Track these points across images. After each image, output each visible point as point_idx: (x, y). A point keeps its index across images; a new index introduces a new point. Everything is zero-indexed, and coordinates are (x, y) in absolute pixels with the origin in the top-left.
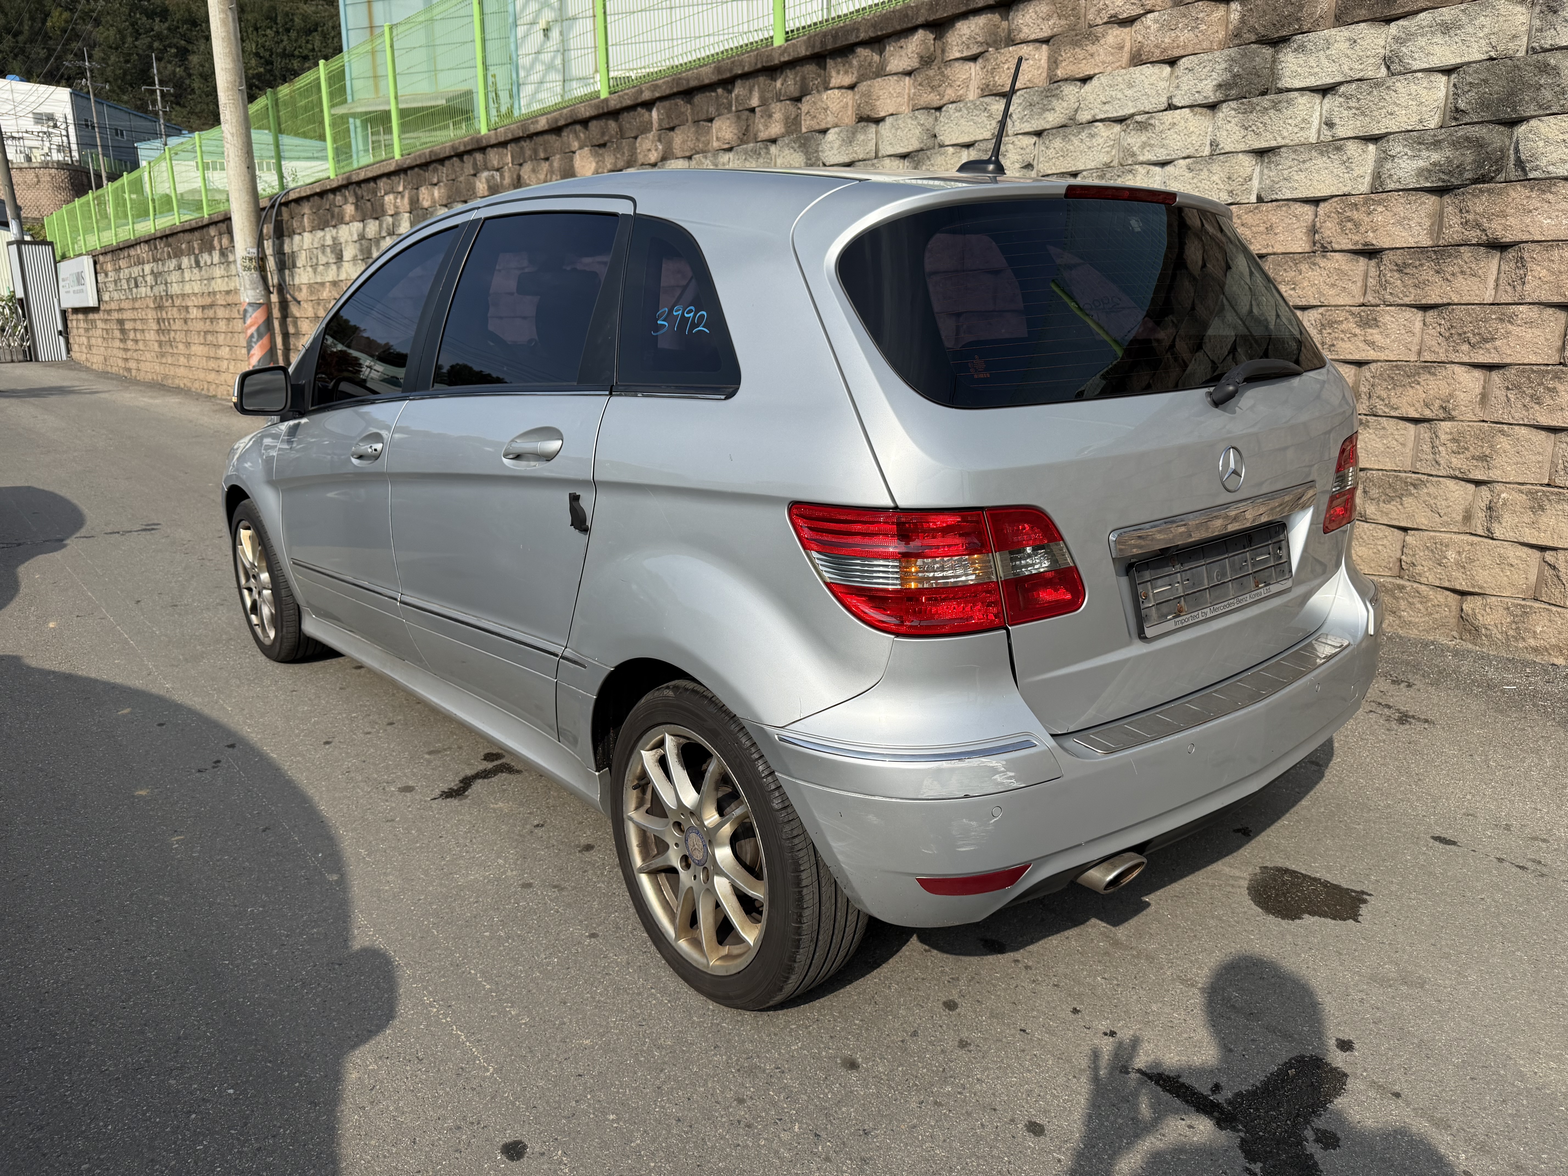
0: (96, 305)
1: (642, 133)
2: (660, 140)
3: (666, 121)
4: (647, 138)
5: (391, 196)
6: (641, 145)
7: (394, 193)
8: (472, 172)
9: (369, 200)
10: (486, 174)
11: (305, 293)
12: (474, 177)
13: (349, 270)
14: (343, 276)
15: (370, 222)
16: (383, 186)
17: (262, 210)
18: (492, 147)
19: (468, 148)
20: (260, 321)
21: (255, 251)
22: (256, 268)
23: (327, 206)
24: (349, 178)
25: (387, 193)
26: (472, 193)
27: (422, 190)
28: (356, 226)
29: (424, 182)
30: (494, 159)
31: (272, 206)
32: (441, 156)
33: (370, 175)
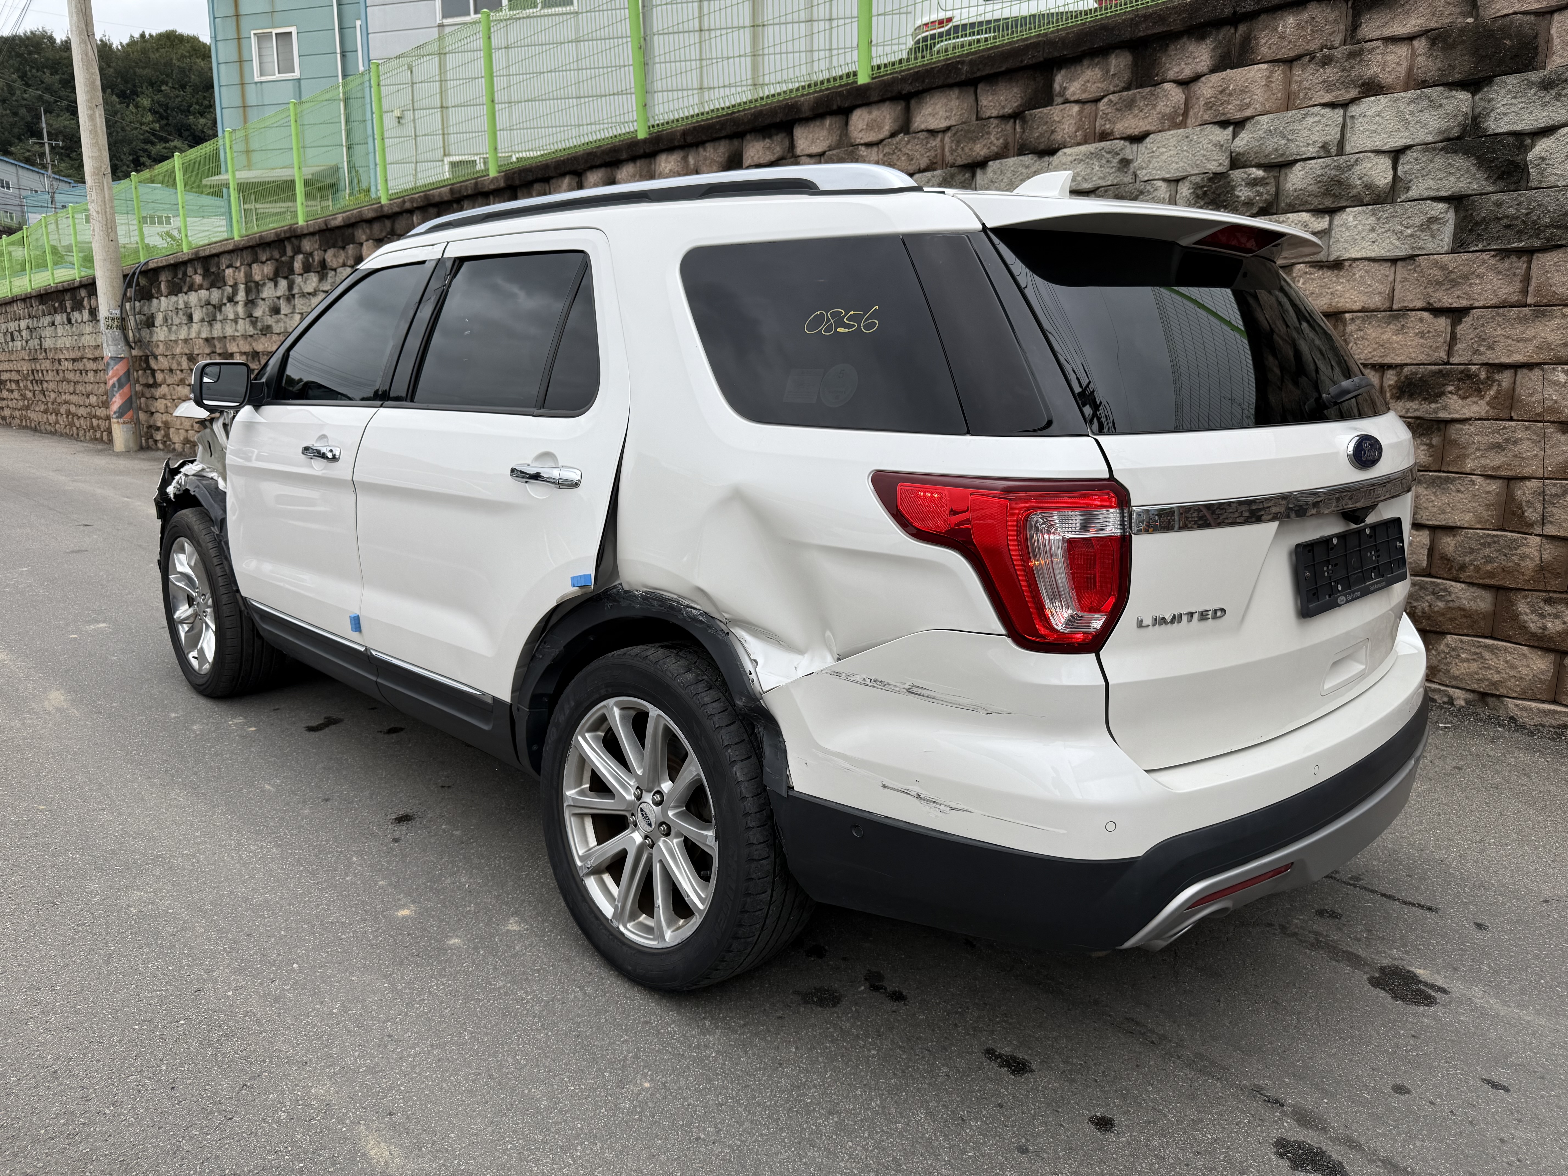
5: (231, 270)
7: (233, 267)
8: (291, 254)
9: (213, 273)
10: (300, 257)
11: (161, 349)
12: (292, 258)
13: (198, 330)
14: (193, 335)
15: (214, 290)
16: (224, 261)
17: (125, 276)
18: (304, 235)
19: (288, 235)
20: (121, 373)
21: (118, 312)
22: (118, 327)
23: (180, 276)
24: (197, 253)
25: (227, 267)
26: (292, 271)
27: (254, 266)
28: (203, 293)
29: (256, 260)
30: (307, 245)
31: (134, 273)
32: (268, 240)
33: (214, 251)
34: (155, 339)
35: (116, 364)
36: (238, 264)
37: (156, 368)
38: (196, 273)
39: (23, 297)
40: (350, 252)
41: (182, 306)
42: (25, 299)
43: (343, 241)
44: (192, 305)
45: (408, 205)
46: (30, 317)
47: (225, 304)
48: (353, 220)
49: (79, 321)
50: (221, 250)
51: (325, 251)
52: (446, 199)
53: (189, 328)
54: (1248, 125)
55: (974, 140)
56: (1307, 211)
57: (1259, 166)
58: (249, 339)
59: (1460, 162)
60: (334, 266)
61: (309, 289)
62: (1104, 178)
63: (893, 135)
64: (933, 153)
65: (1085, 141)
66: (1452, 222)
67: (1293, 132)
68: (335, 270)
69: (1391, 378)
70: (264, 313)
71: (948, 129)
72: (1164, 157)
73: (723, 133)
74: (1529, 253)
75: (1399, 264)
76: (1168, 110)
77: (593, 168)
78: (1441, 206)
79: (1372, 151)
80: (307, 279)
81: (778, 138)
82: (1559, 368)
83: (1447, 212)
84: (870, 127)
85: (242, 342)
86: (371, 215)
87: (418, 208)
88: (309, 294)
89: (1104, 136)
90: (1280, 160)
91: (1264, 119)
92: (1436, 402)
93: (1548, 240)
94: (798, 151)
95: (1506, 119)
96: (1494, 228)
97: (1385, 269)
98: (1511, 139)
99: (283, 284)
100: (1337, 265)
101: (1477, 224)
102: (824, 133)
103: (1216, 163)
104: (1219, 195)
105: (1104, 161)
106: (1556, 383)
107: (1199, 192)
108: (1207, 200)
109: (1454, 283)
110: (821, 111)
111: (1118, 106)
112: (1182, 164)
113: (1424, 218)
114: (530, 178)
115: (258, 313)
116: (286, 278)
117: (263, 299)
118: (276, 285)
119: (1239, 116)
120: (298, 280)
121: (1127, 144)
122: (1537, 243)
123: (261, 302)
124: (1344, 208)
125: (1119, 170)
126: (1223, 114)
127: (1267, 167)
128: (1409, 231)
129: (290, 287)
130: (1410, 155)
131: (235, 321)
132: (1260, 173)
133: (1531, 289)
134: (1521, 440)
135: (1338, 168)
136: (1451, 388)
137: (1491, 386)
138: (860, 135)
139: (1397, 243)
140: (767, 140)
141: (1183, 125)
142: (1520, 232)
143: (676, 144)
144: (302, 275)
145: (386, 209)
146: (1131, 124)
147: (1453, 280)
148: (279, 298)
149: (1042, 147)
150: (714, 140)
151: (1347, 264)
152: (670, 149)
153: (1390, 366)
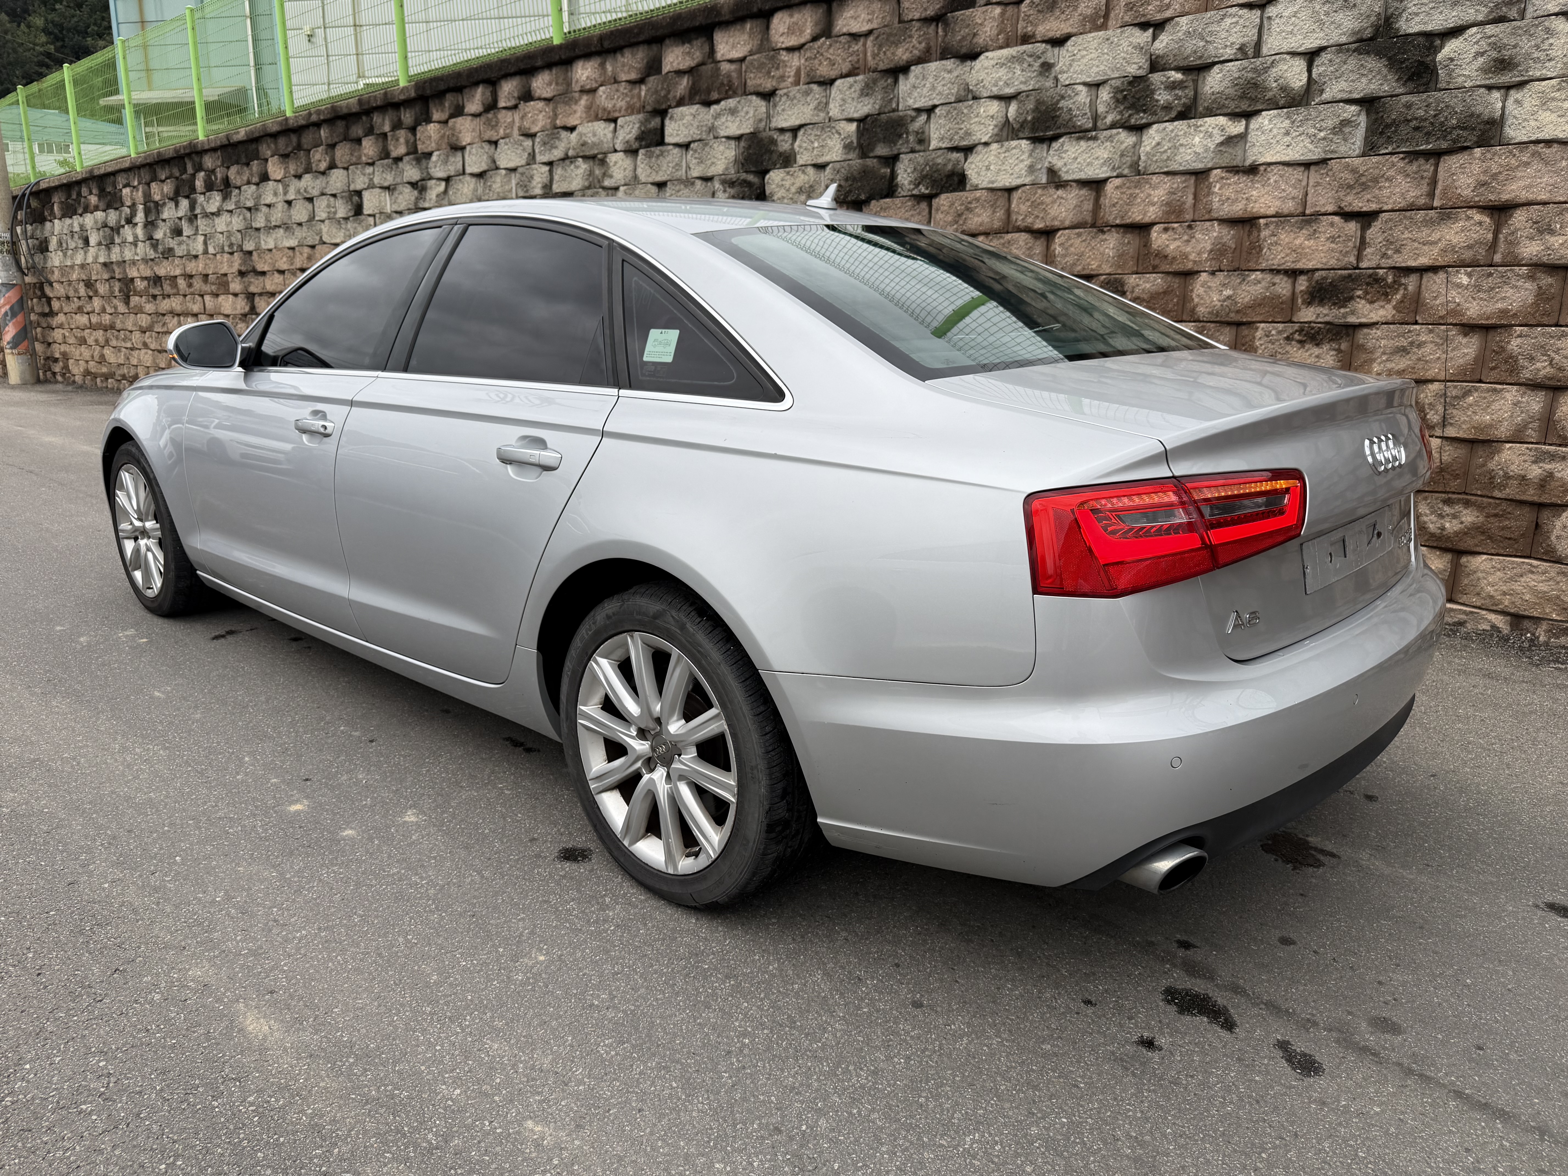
1: (314, 147)
2: (327, 154)
3: (330, 139)
4: (317, 151)
5: (128, 189)
6: (314, 157)
7: (130, 187)
8: (191, 172)
9: (110, 192)
10: (202, 174)
11: (56, 275)
12: (193, 176)
13: (95, 255)
14: (90, 260)
15: (111, 211)
16: (121, 180)
17: (14, 198)
18: (206, 151)
19: (187, 151)
20: (14, 300)
21: (8, 235)
22: (8, 252)
23: (74, 197)
24: (91, 171)
25: (125, 186)
26: (193, 190)
27: (153, 185)
28: (99, 215)
29: (154, 179)
30: (209, 162)
31: (24, 195)
32: (167, 157)
33: (110, 170)
34: (49, 264)
35: (8, 291)
36: (136, 183)
37: (51, 295)
38: (91, 193)
40: (255, 168)
41: (77, 228)
43: (246, 156)
44: (88, 227)
45: (314, 118)
47: (123, 226)
48: (257, 135)
50: (117, 168)
51: (228, 168)
52: (354, 110)
53: (86, 253)
54: (1168, 27)
55: (897, 44)
56: (1224, 115)
57: (1177, 69)
58: (150, 263)
59: (1373, 63)
60: (238, 184)
61: (212, 208)
62: (1025, 83)
63: (815, 39)
64: (855, 58)
65: (1007, 45)
66: (1363, 125)
67: (1211, 33)
68: (239, 188)
69: (1302, 283)
70: (165, 235)
71: (870, 32)
72: (1085, 61)
73: (642, 38)
74: (1437, 155)
75: (1312, 168)
76: (1089, 12)
77: (507, 76)
78: (1353, 108)
79: (1288, 53)
80: (209, 199)
81: (698, 43)
82: (1462, 270)
83: (1359, 115)
84: (791, 31)
85: (142, 267)
86: (275, 128)
87: (325, 121)
88: (213, 214)
89: (1026, 39)
90: (1198, 62)
91: (1184, 20)
92: (1345, 306)
93: (1454, 141)
94: (719, 56)
95: (1417, 19)
96: (1404, 130)
97: (1298, 174)
98: (1421, 39)
99: (184, 203)
100: (1252, 170)
101: (1388, 126)
102: (746, 37)
103: (1136, 66)
104: (1139, 99)
105: (1025, 65)
106: (1459, 286)
107: (1120, 96)
108: (1127, 104)
109: (1365, 187)
110: (741, 14)
111: (1040, 8)
112: (1102, 67)
113: (1337, 121)
114: (442, 87)
115: (159, 235)
116: (187, 197)
117: (164, 220)
118: (177, 205)
119: (1159, 17)
120: (201, 199)
121: (1049, 47)
122: (1444, 145)
123: (161, 223)
124: (1260, 111)
125: (1041, 74)
126: (1144, 15)
127: (1186, 70)
128: (1322, 134)
129: (192, 207)
130: (1325, 57)
131: (135, 244)
132: (1178, 76)
133: (1437, 192)
134: (1425, 343)
135: (1255, 70)
136: (1359, 293)
137: (1397, 290)
138: (781, 39)
139: (1311, 147)
140: (687, 45)
141: (1104, 27)
142: (1428, 134)
143: (593, 49)
144: (204, 194)
145: (291, 122)
146: (1053, 26)
147: (1363, 184)
148: (180, 219)
149: (964, 51)
150: (633, 45)
151: (1262, 168)
152: (587, 56)
153: (1302, 272)
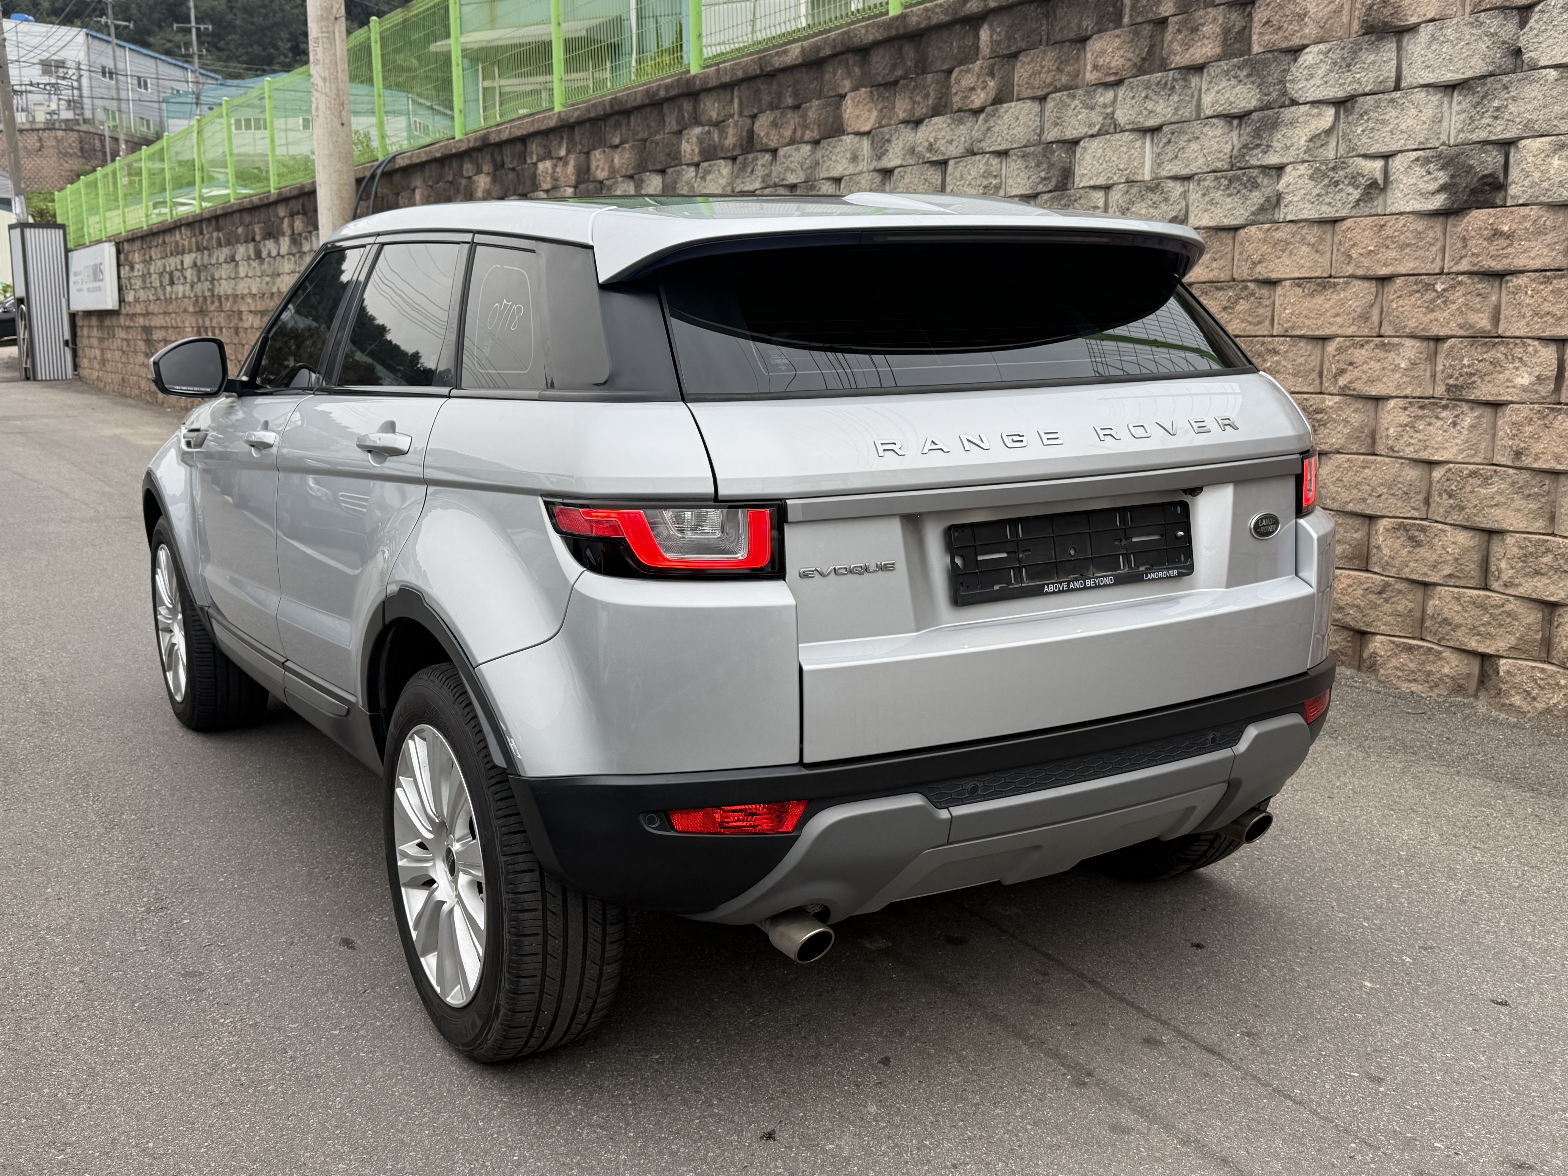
0: (117, 308)
1: (961, 64)
2: (992, 74)
3: (1004, 45)
4: (968, 71)
5: (548, 164)
6: (958, 82)
7: (552, 158)
8: (675, 128)
9: (513, 169)
10: (698, 130)
12: (678, 135)
16: (534, 148)
19: (672, 92)
23: (451, 176)
24: (485, 137)
25: (541, 159)
27: (596, 154)
29: (599, 143)
31: (373, 175)
39: (191, 220)
40: (811, 115)
42: (194, 224)
46: (198, 249)
48: (825, 51)
49: (274, 253)
51: (754, 117)
60: (773, 144)
61: (712, 186)
68: (774, 151)
80: (707, 172)
116: (661, 172)
120: (689, 172)
